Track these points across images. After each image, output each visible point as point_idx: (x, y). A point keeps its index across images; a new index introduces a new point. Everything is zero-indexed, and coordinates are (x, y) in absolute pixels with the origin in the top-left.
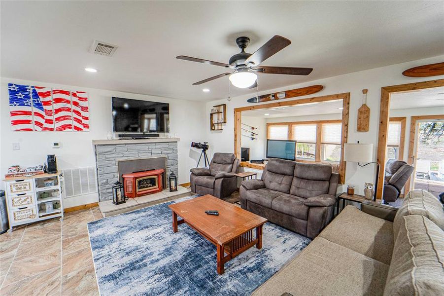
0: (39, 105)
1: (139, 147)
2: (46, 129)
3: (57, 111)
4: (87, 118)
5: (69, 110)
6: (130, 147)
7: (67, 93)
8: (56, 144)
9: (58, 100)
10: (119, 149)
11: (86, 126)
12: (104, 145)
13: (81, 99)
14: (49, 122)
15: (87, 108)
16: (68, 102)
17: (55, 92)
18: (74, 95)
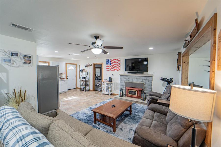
0: (111, 64)
1: (133, 77)
2: (111, 70)
3: (114, 65)
4: (120, 67)
5: (116, 64)
6: (130, 77)
7: (116, 60)
8: (113, 74)
9: (114, 62)
10: (126, 77)
11: (119, 69)
12: (122, 76)
13: (119, 61)
14: (112, 68)
15: (120, 63)
16: (116, 62)
17: (114, 60)
18: (117, 60)
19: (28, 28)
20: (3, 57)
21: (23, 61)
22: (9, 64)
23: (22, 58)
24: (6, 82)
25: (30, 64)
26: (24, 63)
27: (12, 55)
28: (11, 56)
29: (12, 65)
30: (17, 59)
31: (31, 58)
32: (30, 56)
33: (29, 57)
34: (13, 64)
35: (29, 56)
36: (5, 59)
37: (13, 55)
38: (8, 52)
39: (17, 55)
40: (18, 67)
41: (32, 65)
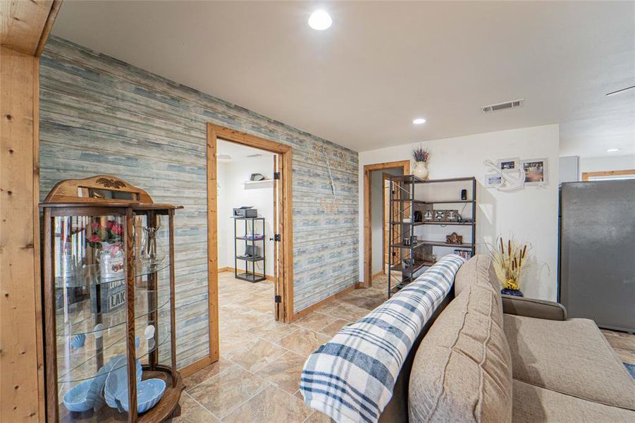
19: (509, 102)
20: (489, 174)
21: (523, 176)
22: (498, 186)
23: (522, 170)
24: (491, 222)
25: (541, 183)
26: (528, 180)
27: (503, 168)
28: (500, 170)
29: (504, 188)
30: (513, 174)
31: (542, 166)
32: (542, 163)
33: (539, 166)
34: (504, 185)
35: (539, 163)
36: (491, 177)
37: (505, 166)
38: (496, 164)
39: (511, 165)
40: (514, 191)
41: (544, 185)
